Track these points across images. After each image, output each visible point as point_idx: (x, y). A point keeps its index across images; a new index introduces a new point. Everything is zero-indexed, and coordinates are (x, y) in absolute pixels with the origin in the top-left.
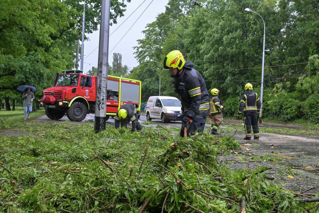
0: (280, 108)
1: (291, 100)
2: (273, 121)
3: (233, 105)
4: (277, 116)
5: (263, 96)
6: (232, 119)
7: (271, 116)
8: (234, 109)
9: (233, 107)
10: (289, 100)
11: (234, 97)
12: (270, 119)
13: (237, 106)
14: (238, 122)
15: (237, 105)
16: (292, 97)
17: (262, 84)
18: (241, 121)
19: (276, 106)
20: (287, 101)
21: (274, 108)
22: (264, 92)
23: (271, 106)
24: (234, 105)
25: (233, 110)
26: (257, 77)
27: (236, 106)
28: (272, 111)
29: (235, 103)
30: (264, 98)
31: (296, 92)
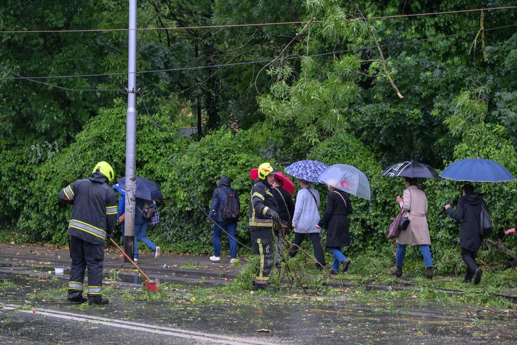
0: (204, 193)
1: (248, 161)
2: (182, 245)
3: (13, 179)
4: (197, 226)
5: (138, 141)
6: (9, 241)
7: (174, 226)
8: (18, 197)
9: (11, 189)
10: (239, 158)
11: (13, 145)
12: (169, 238)
13: (31, 184)
14: (37, 259)
15: (31, 179)
16: (250, 148)
17: (131, 97)
18: (48, 250)
19: (188, 183)
20: (231, 164)
21: (182, 194)
22: (139, 127)
23: (168, 184)
24: (16, 180)
25: (13, 202)
26: (112, 59)
27: (23, 185)
28: (175, 205)
29: (20, 173)
30: (141, 153)
31: (265, 124)
